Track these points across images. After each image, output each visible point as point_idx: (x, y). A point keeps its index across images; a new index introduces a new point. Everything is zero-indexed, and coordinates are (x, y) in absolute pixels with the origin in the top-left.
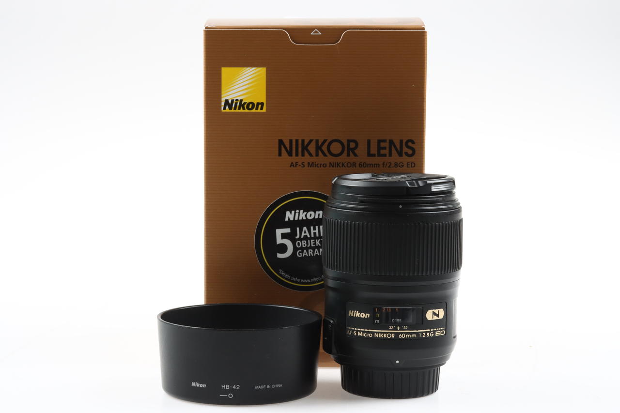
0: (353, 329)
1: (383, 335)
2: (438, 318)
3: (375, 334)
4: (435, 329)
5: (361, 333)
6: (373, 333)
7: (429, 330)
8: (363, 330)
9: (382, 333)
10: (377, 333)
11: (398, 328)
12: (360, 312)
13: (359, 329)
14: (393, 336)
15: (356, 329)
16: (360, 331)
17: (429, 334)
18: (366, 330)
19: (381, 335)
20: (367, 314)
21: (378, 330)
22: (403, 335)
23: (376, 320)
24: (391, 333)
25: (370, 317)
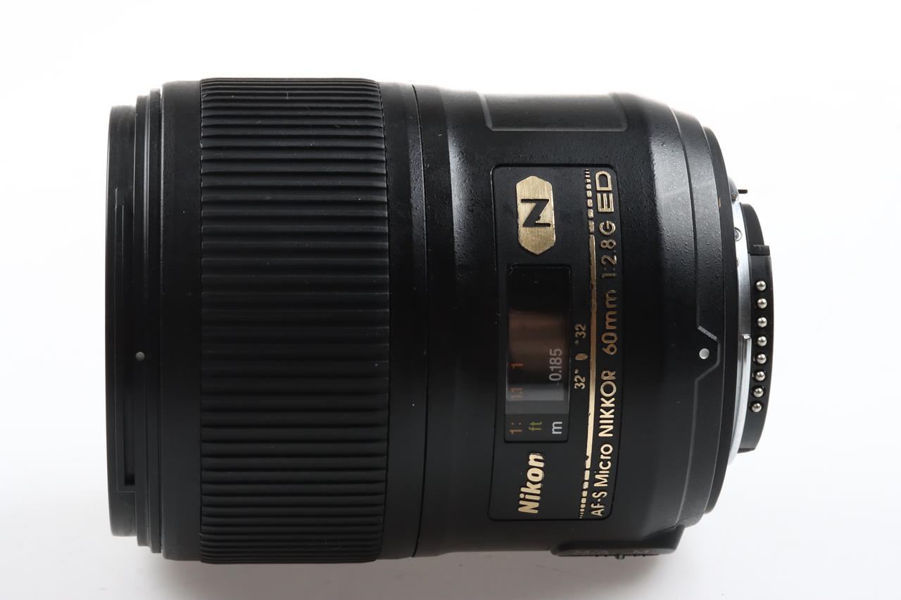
0: (584, 501)
1: (607, 409)
2: (551, 204)
3: (602, 434)
4: (591, 214)
5: (597, 477)
6: (598, 442)
7: (593, 238)
8: (587, 473)
9: (598, 414)
10: (597, 429)
11: (581, 357)
12: (524, 481)
13: (586, 485)
14: (611, 375)
15: (585, 494)
16: (593, 480)
17: (607, 237)
18: (588, 464)
19: (607, 415)
20: (532, 463)
21: (588, 424)
22: (608, 338)
23: (554, 433)
24: (599, 382)
25: (541, 454)
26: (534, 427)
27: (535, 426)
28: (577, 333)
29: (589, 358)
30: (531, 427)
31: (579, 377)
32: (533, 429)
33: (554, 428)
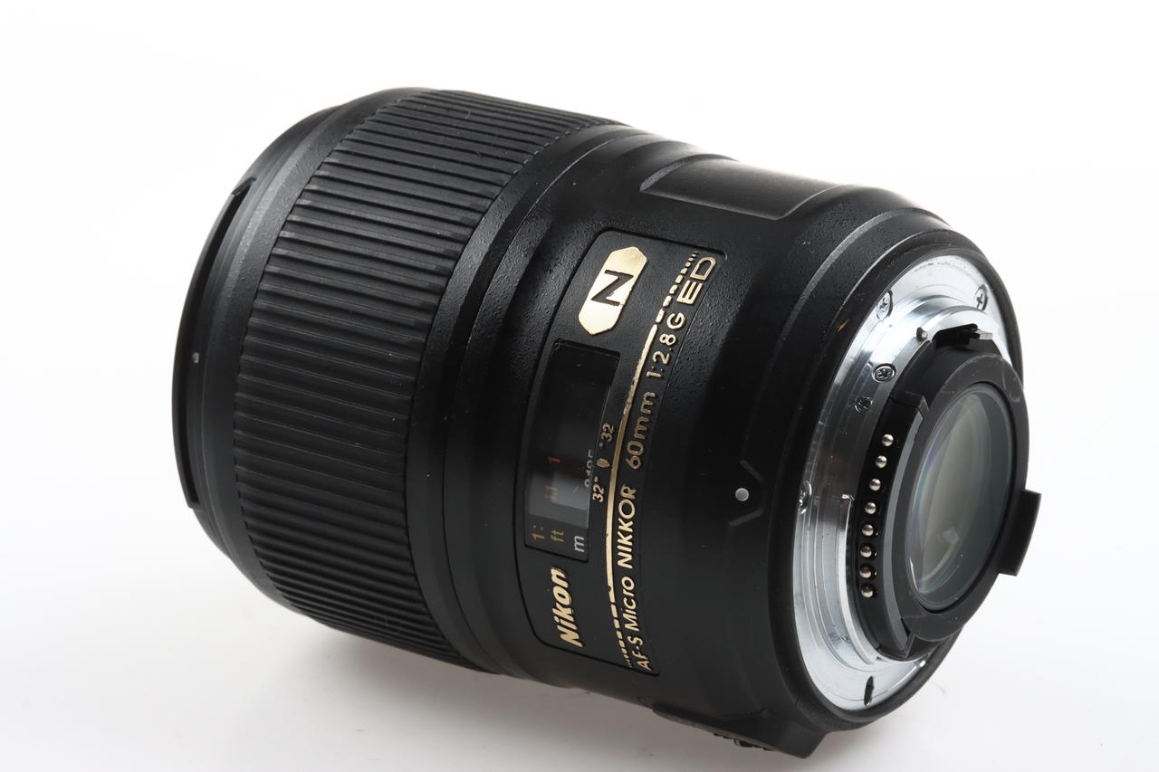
0: (622, 644)
1: (625, 534)
2: (631, 283)
3: (620, 563)
4: (667, 302)
5: (625, 616)
6: (618, 572)
7: (654, 329)
8: (614, 609)
9: (615, 537)
10: (616, 558)
11: (603, 463)
12: (553, 603)
13: (617, 624)
14: (631, 494)
15: (619, 635)
16: (623, 621)
17: (669, 331)
18: (612, 596)
19: (625, 540)
20: (556, 579)
21: (605, 547)
22: (633, 448)
23: (576, 549)
24: (618, 498)
25: (563, 571)
26: (556, 536)
27: (558, 536)
28: (604, 434)
29: (611, 467)
30: (554, 535)
31: (598, 487)
32: (555, 539)
33: (577, 543)
